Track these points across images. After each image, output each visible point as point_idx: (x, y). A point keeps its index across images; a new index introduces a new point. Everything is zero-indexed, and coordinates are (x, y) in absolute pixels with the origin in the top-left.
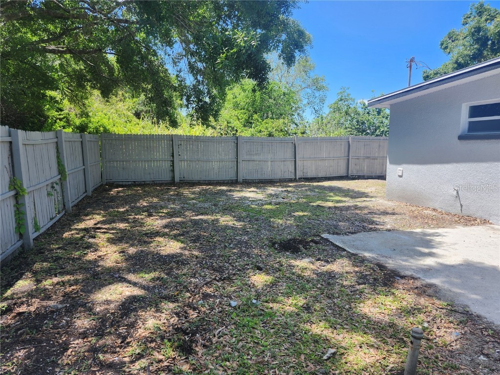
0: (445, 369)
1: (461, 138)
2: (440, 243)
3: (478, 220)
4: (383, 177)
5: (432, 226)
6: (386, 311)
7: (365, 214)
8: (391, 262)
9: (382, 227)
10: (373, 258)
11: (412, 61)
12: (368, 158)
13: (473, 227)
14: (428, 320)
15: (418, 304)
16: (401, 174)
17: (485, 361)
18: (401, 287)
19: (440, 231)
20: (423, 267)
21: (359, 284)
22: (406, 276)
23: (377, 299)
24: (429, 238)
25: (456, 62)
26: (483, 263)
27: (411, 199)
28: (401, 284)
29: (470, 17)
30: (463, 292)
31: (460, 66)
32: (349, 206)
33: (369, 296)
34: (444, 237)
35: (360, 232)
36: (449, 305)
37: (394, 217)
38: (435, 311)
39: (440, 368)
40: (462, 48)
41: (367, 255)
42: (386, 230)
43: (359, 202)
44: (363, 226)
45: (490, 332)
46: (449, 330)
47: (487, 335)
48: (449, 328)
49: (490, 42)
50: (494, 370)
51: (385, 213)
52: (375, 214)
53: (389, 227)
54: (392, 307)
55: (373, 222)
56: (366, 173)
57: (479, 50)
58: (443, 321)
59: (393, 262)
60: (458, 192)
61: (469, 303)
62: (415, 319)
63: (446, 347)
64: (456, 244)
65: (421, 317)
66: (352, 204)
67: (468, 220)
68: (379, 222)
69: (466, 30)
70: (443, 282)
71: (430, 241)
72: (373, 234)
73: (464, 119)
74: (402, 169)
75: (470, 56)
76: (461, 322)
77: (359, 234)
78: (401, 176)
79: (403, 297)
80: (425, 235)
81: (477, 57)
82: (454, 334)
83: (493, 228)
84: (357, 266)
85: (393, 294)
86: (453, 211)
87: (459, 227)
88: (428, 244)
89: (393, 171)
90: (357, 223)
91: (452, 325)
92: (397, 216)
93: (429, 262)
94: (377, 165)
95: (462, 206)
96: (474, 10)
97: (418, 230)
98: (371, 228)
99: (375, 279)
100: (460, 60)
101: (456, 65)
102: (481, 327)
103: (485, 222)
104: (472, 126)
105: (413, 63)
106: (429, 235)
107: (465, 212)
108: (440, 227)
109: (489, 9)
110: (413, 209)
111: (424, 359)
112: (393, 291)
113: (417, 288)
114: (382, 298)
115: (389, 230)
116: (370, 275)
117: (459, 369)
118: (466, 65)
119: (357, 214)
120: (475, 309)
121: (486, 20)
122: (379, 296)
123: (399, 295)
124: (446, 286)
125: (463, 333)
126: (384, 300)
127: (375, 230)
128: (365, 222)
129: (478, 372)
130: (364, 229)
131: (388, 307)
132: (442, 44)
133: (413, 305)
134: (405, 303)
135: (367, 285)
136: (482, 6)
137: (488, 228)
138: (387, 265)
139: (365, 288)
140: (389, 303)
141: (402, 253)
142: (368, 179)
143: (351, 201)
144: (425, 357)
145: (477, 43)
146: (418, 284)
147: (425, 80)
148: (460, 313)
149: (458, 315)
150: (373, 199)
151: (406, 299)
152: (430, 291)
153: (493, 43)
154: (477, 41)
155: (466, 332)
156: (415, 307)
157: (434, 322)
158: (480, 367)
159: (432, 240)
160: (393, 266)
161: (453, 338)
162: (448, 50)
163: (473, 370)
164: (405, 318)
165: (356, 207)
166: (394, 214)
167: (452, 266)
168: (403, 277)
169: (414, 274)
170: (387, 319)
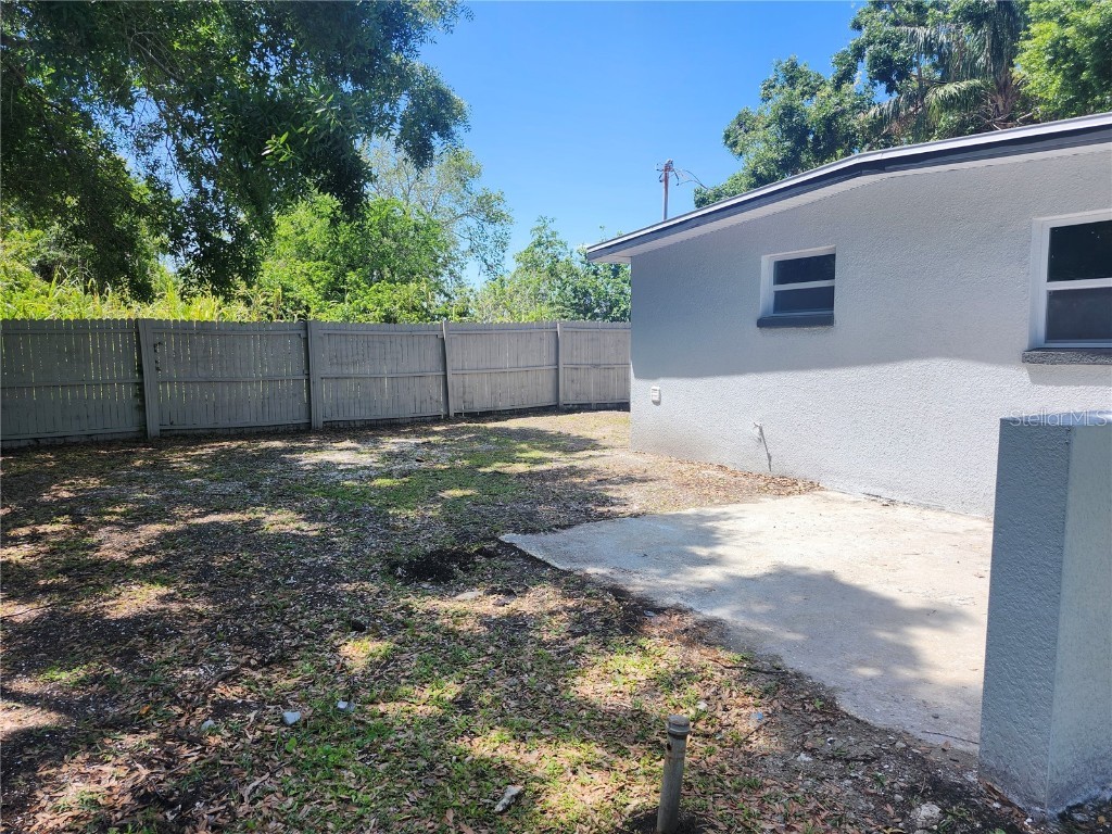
0: (737, 791)
1: (763, 323)
2: (730, 534)
3: (800, 484)
4: (624, 406)
5: (717, 501)
6: (627, 686)
7: (591, 485)
8: (639, 581)
9: (622, 509)
10: (602, 575)
11: (668, 168)
12: (596, 366)
13: (791, 498)
14: (708, 694)
15: (688, 665)
16: (656, 399)
17: (808, 763)
18: (655, 632)
19: (726, 509)
20: (700, 586)
21: (575, 635)
22: (665, 609)
23: (610, 663)
24: (710, 524)
25: (754, 174)
26: (806, 569)
27: (679, 448)
28: (656, 627)
29: (774, 87)
30: (769, 629)
31: (761, 181)
32: (559, 470)
33: (594, 658)
34: (738, 521)
35: (579, 523)
36: (746, 659)
37: (647, 487)
38: (719, 674)
39: (728, 791)
40: (764, 146)
41: (591, 570)
42: (631, 516)
43: (580, 460)
44: (586, 510)
45: (818, 704)
46: (746, 711)
47: (813, 711)
48: (745, 706)
49: (811, 137)
50: (823, 779)
51: (629, 479)
52: (612, 483)
53: (636, 508)
54: (639, 678)
55: (605, 501)
56: (593, 398)
57: (793, 151)
58: (734, 694)
59: (643, 583)
60: (761, 430)
61: (781, 651)
62: (682, 696)
63: (740, 747)
64: (759, 533)
65: (694, 689)
66: (565, 465)
67: (783, 485)
68: (618, 499)
69: (768, 111)
70: (735, 613)
71: (712, 531)
72: (605, 526)
73: (766, 288)
74: (658, 388)
75: (777, 161)
76: (767, 692)
77: (576, 528)
78: (657, 403)
79: (662, 652)
80: (702, 518)
81: (790, 165)
82: (754, 718)
83: (828, 500)
84: (571, 597)
85: (642, 648)
86: (756, 469)
87: (766, 499)
88: (708, 537)
89: (641, 391)
90: (574, 505)
91: (750, 699)
92: (651, 484)
93: (710, 574)
94: (614, 380)
95: (770, 457)
96: (781, 74)
97: (691, 511)
98: (602, 514)
99: (606, 622)
100: (761, 169)
101: (753, 180)
102: (802, 696)
103: (812, 486)
104: (782, 301)
105: (670, 174)
106: (716, 518)
107: (777, 470)
108: (730, 502)
109: (806, 73)
110: (683, 468)
111: (699, 778)
112: (643, 641)
113: (686, 630)
114: (618, 661)
115: (637, 516)
116: (598, 613)
117: (762, 787)
118: (772, 179)
119: (574, 485)
120: (792, 663)
121: (803, 94)
122: (615, 657)
123: (653, 650)
124: (741, 621)
125: (770, 712)
126: (623, 663)
127: (616, 515)
128: (589, 502)
129: (795, 787)
130: (589, 517)
131: (632, 677)
132: (727, 137)
133: (678, 667)
134: (663, 665)
135: (589, 636)
136: (794, 65)
137: (818, 497)
138: (630, 589)
139: (587, 643)
140: (633, 669)
141: (658, 561)
142: (596, 410)
143: (563, 457)
144: (700, 774)
145: (789, 137)
146: (689, 621)
147: (698, 206)
148: (765, 672)
149: (761, 678)
150: (607, 452)
151: (665, 657)
152: (712, 635)
153: (816, 139)
154: (789, 132)
155: (774, 711)
156: (683, 671)
157: (718, 697)
158: (800, 778)
159: (717, 528)
160: (642, 589)
161: (752, 726)
162: (738, 149)
163: (787, 785)
164: (664, 696)
165: (573, 471)
166: (644, 480)
167: (753, 579)
168: (660, 611)
169: (681, 602)
170: (628, 703)
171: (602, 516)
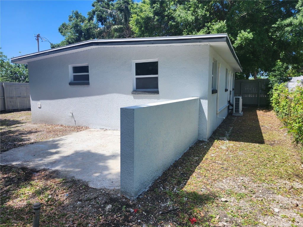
0: (59, 218)
1: (71, 84)
2: (62, 144)
3: (84, 128)
4: (29, 109)
5: (59, 135)
6: (25, 197)
7: (17, 135)
8: (31, 164)
9: (28, 142)
10: (19, 164)
11: (38, 36)
12: (19, 97)
13: (81, 132)
14: (52, 193)
15: (46, 186)
16: (40, 107)
17: (80, 204)
18: (36, 178)
19: (62, 137)
20: (51, 161)
21: (6, 186)
22: (40, 171)
23: (19, 192)
24: (57, 143)
25: (68, 41)
26: (84, 150)
27: (47, 121)
28: (36, 176)
29: (72, 18)
30: (72, 169)
31: (70, 43)
32: (4, 132)
33: (13, 192)
34: (65, 141)
35: (11, 149)
36: (64, 180)
37: (37, 134)
38: (56, 186)
39: (56, 219)
40: (70, 34)
41: (14, 163)
42: (30, 144)
43: (13, 128)
44: (14, 144)
45: (84, 187)
46: (63, 195)
47: (82, 189)
48: (63, 193)
49: (83, 34)
50: (84, 207)
51: (30, 132)
52: (24, 134)
53: (32, 141)
54: (29, 194)
55: (22, 140)
56: (19, 107)
57: (78, 36)
58: (60, 191)
59: (33, 164)
60: (72, 114)
61: (75, 175)
62: (44, 195)
63: (61, 205)
64: (71, 143)
65: (48, 192)
66: (7, 130)
67: (78, 129)
68: (26, 139)
69: (70, 24)
70: (62, 167)
71: (57, 144)
72: (21, 148)
73: (71, 74)
74: (40, 103)
75: (74, 39)
76: (69, 187)
77: (10, 151)
78: (40, 108)
79: (38, 183)
80: (54, 141)
81: (78, 40)
82: (65, 196)
83: (90, 131)
84: (6, 174)
85: (31, 184)
86: (71, 125)
87: (74, 133)
88: (56, 146)
89: (34, 104)
90: (9, 143)
91: (65, 190)
92: (38, 133)
93: (56, 157)
94: (26, 101)
95: (75, 121)
96: (74, 15)
97: (51, 139)
98: (20, 144)
99: (19, 179)
100: (70, 40)
101: (68, 43)
102: (79, 186)
103: (87, 128)
104: (75, 78)
105: (39, 38)
106: (59, 140)
107: (77, 125)
108: (64, 135)
109: (81, 16)
110: (49, 127)
111: (47, 218)
112: (32, 182)
113: (46, 176)
114: (22, 190)
115: (32, 143)
116: (15, 177)
117: (66, 215)
118: (73, 43)
119: (10, 136)
120: (77, 177)
121: (80, 21)
122: (21, 189)
123: (35, 184)
124: (64, 169)
125: (70, 193)
126: (24, 191)
127: (25, 144)
128: (15, 141)
129: (76, 212)
130: (15, 146)
131: (27, 194)
132: (59, 30)
133: (43, 187)
134: (38, 188)
135: (12, 185)
136: (77, 13)
137: (88, 131)
138: (28, 167)
139: (11, 187)
140: (28, 192)
141: (39, 156)
142: (21, 111)
143: (6, 128)
144: (48, 217)
145: (77, 33)
146: (47, 173)
148: (69, 182)
149: (68, 184)
150: (23, 124)
151: (39, 185)
152: (54, 175)
153: (85, 34)
154: (77, 31)
155: (71, 192)
156: (44, 188)
157: (55, 193)
158: (78, 209)
159: (59, 143)
160: (32, 166)
161: (65, 198)
162: (63, 34)
163: (74, 212)
164: (38, 197)
165: (10, 132)
166: (36, 132)
167: (68, 156)
168: (37, 172)
169: (45, 167)
170: (25, 203)
171: (20, 145)
